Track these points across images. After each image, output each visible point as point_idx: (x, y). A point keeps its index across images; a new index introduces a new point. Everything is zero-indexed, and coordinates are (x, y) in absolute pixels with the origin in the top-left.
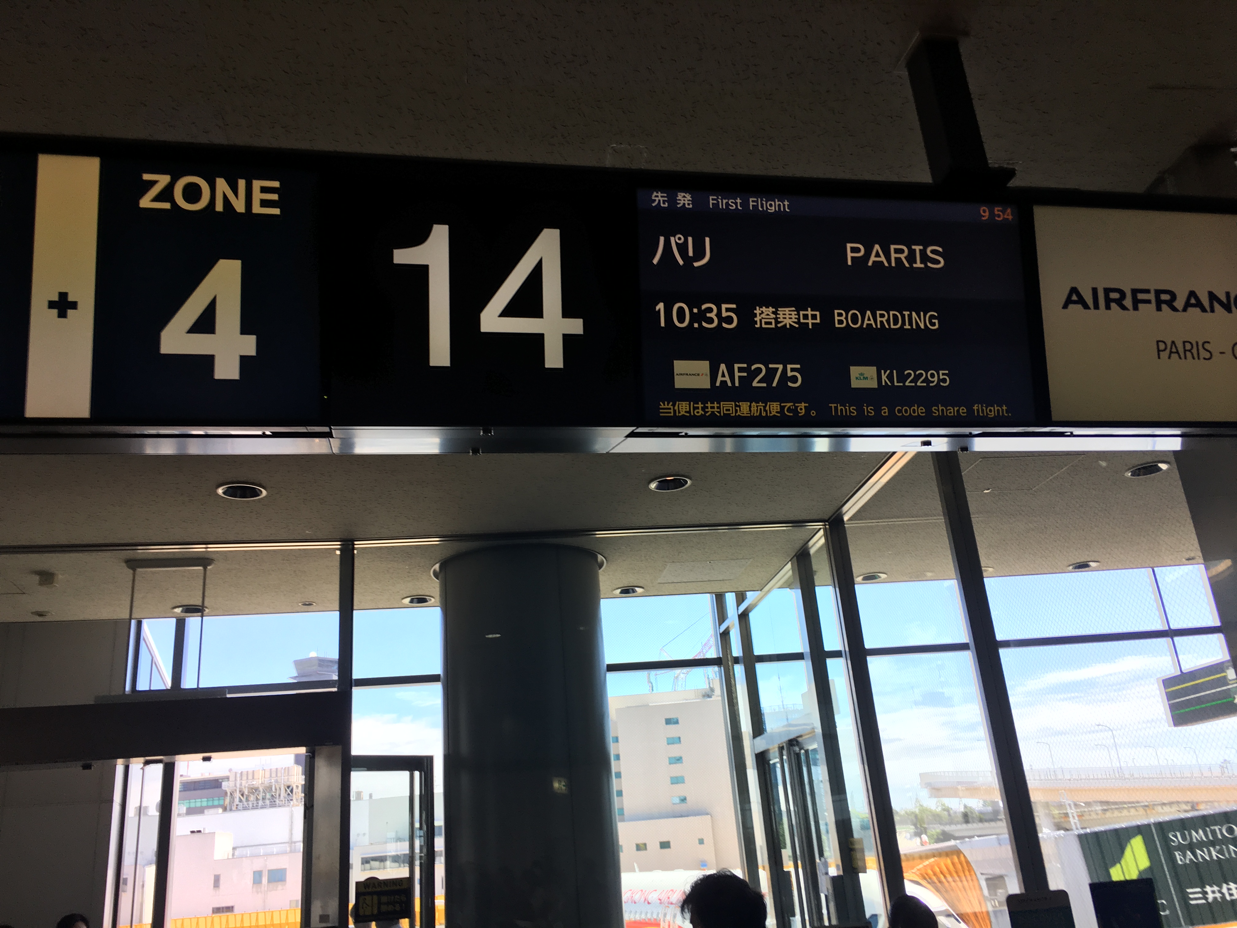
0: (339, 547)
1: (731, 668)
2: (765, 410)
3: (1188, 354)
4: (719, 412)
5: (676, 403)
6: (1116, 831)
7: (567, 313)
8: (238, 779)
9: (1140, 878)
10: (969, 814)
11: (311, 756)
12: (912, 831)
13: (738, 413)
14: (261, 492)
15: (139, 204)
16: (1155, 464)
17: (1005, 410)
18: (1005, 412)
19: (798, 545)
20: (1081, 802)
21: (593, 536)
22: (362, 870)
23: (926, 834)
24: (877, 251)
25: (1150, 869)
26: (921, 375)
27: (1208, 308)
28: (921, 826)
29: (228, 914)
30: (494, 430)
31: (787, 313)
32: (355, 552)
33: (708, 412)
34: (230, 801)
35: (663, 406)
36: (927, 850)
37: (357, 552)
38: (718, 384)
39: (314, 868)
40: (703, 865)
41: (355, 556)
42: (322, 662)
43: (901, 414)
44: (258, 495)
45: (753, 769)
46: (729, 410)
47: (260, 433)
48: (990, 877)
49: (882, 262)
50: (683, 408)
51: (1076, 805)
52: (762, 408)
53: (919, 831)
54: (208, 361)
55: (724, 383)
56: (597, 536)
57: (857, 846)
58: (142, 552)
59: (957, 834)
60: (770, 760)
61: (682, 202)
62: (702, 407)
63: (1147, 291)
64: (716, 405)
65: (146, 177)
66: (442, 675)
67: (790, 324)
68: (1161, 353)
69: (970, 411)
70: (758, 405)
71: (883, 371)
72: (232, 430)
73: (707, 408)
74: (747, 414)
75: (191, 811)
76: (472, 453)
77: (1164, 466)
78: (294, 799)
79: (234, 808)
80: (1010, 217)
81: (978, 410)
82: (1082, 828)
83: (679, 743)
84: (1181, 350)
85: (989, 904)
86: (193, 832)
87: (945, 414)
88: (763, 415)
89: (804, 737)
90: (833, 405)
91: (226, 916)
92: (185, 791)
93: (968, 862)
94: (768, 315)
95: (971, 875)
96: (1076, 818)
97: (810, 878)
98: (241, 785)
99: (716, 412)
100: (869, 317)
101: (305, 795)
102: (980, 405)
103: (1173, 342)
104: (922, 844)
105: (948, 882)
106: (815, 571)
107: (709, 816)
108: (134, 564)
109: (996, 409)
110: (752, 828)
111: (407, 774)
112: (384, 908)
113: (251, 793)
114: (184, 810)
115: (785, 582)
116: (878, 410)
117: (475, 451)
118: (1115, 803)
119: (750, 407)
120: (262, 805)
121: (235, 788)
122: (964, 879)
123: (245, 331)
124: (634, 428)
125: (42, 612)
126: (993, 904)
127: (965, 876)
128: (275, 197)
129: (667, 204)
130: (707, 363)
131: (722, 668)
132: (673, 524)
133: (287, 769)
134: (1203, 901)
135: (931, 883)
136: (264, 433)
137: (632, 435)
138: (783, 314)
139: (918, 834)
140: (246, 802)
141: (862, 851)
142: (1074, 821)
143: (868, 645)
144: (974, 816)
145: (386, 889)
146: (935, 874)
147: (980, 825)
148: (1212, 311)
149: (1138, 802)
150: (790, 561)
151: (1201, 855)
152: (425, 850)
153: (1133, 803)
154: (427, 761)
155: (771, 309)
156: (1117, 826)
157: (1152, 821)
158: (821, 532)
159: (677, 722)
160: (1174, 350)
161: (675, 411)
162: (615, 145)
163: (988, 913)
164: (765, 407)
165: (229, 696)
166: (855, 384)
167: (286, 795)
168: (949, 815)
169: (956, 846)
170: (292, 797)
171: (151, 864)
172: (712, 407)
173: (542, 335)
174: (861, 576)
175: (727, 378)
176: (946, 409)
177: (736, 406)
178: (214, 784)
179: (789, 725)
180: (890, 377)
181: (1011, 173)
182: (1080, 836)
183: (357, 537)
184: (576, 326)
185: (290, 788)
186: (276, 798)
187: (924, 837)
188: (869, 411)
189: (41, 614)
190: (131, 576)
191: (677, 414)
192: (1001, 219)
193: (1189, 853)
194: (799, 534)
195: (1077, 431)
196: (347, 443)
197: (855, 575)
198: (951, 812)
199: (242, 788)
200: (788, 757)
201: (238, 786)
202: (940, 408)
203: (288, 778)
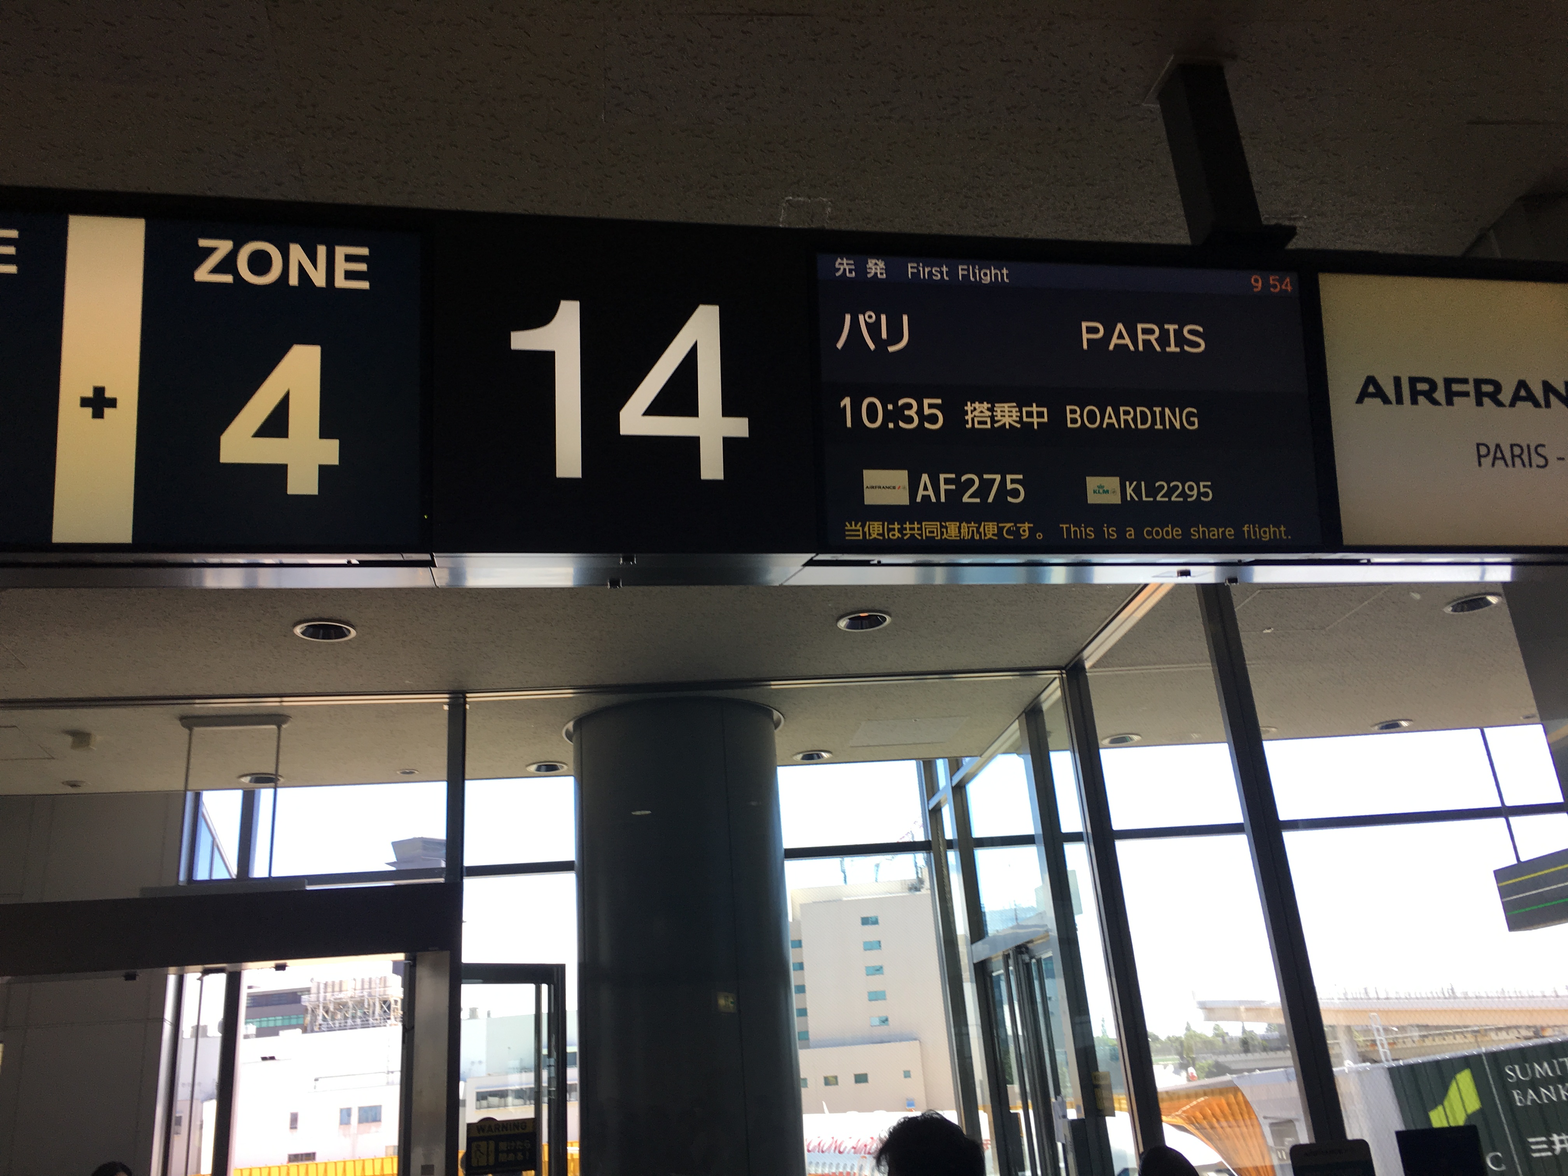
0: (447, 700)
1: (943, 854)
2: (978, 532)
3: (1518, 461)
4: (921, 535)
5: (866, 523)
6: (1437, 1063)
7: (728, 411)
8: (322, 991)
9: (1468, 1124)
10: (1250, 1041)
11: (412, 964)
12: (1177, 1062)
13: (945, 536)
14: (349, 631)
15: (193, 275)
16: (1482, 596)
17: (1283, 532)
18: (1283, 535)
19: (1026, 700)
20: (1393, 1026)
21: (769, 687)
22: (477, 1108)
23: (1194, 1066)
24: (1120, 331)
25: (1481, 1112)
26: (1177, 487)
27: (1542, 402)
28: (1188, 1056)
29: (307, 1163)
30: (636, 557)
31: (1006, 409)
32: (468, 707)
33: (906, 534)
34: (311, 1019)
35: (849, 527)
36: (1196, 1087)
37: (470, 707)
38: (919, 499)
39: (415, 1106)
40: (910, 1104)
41: (468, 712)
42: (427, 844)
43: (1151, 537)
44: (346, 636)
45: (971, 982)
46: (933, 532)
47: (344, 561)
48: (1274, 1121)
49: (1127, 345)
50: (875, 529)
51: (1386, 1030)
52: (975, 529)
53: (1185, 1062)
54: (280, 471)
55: (926, 498)
56: (773, 687)
57: (1103, 1082)
58: (200, 707)
59: (1234, 1067)
60: (993, 972)
61: (873, 271)
62: (898, 529)
63: (1465, 381)
64: (916, 526)
65: (203, 243)
66: (576, 863)
67: (1010, 424)
68: (1483, 460)
69: (1239, 533)
70: (969, 525)
71: (1127, 483)
72: (310, 558)
73: (906, 529)
74: (955, 536)
75: (261, 1033)
76: (610, 586)
77: (1493, 600)
78: (392, 1017)
79: (316, 1029)
80: (1289, 289)
81: (1249, 532)
82: (1393, 1060)
83: (876, 949)
84: (1508, 456)
85: (1274, 1156)
86: (264, 1059)
87: (1207, 537)
88: (976, 538)
89: (1035, 943)
90: (1064, 526)
91: (305, 1166)
92: (254, 1006)
93: (1247, 1103)
94: (982, 412)
95: (1250, 1118)
96: (1386, 1046)
97: (1043, 1124)
98: (325, 999)
99: (916, 535)
100: (1110, 414)
101: (404, 1013)
102: (1251, 526)
103: (1498, 446)
104: (1190, 1078)
105: (1222, 1127)
106: (1050, 732)
107: (918, 1041)
108: (190, 722)
109: (1272, 530)
110: (971, 1057)
111: (531, 987)
112: (503, 1157)
113: (337, 1010)
114: (252, 1029)
115: (1011, 746)
116: (1121, 533)
117: (614, 583)
118: (1437, 1028)
119: (960, 528)
120: (352, 1025)
121: (317, 1003)
122: (1242, 1123)
123: (324, 433)
124: (813, 555)
125: (77, 781)
126: (1280, 1157)
127: (1244, 1120)
128: (363, 267)
129: (854, 273)
130: (904, 474)
131: (932, 854)
132: (868, 671)
133: (383, 979)
134: (1549, 1154)
135: (1200, 1128)
136: (349, 562)
137: (811, 563)
138: (1001, 411)
139: (1183, 1066)
140: (332, 1021)
141: (1109, 1088)
142: (1383, 1051)
143: (1117, 825)
144: (1256, 1043)
145: (505, 1132)
146: (1205, 1118)
147: (1264, 1055)
148: (1548, 405)
149: (1466, 1027)
150: (1017, 718)
151: (1545, 1094)
152: (554, 1083)
153: (1458, 1027)
154: (558, 971)
155: (986, 405)
156: (1438, 1057)
157: (1484, 1050)
158: (1057, 683)
159: (875, 922)
160: (1499, 455)
161: (864, 533)
162: (791, 198)
163: (1273, 1167)
164: (978, 528)
165: (309, 888)
166: (1093, 499)
167: (382, 1013)
168: (1224, 1042)
169: (1231, 1081)
170: (390, 1015)
171: (211, 1099)
172: (911, 529)
173: (698, 438)
174: (1108, 737)
175: (930, 492)
176: (1208, 530)
177: (942, 526)
178: (291, 998)
179: (1019, 926)
180: (1137, 490)
181: (1291, 232)
182: (1391, 1070)
183: (470, 688)
184: (739, 427)
185: (387, 1004)
186: (369, 1016)
187: (1191, 1070)
188: (1110, 532)
189: (74, 785)
190: (187, 737)
191: (867, 538)
192: (1278, 290)
193: (1531, 1092)
194: (1027, 686)
195: (1376, 558)
196: (457, 573)
197: (1099, 736)
198: (1226, 1038)
199: (327, 1004)
200: (1015, 968)
201: (321, 999)
202: (1201, 530)
203: (385, 991)
